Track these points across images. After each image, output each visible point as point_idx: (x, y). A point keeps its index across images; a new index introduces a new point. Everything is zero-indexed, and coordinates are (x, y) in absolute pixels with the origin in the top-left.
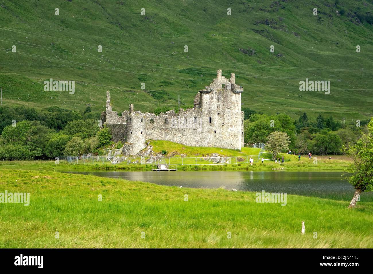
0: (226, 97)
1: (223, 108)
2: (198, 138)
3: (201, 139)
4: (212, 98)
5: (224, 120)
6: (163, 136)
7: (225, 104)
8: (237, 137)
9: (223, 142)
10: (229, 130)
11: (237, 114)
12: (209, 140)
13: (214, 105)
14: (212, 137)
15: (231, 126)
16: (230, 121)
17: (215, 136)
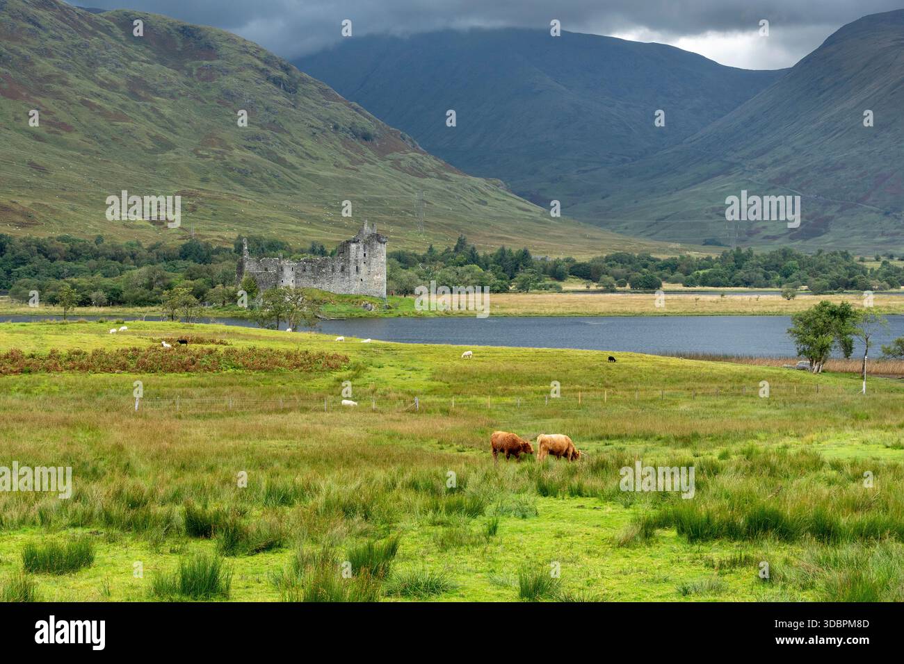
0: (372, 248)
1: (369, 257)
2: (345, 285)
3: (349, 286)
4: (358, 248)
5: (370, 268)
6: (312, 284)
7: (372, 253)
8: (382, 285)
9: (369, 290)
10: (375, 278)
11: (382, 263)
12: (356, 289)
13: (361, 255)
14: (359, 285)
15: (377, 274)
16: (376, 270)
17: (361, 284)
